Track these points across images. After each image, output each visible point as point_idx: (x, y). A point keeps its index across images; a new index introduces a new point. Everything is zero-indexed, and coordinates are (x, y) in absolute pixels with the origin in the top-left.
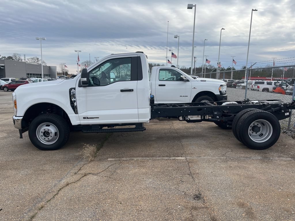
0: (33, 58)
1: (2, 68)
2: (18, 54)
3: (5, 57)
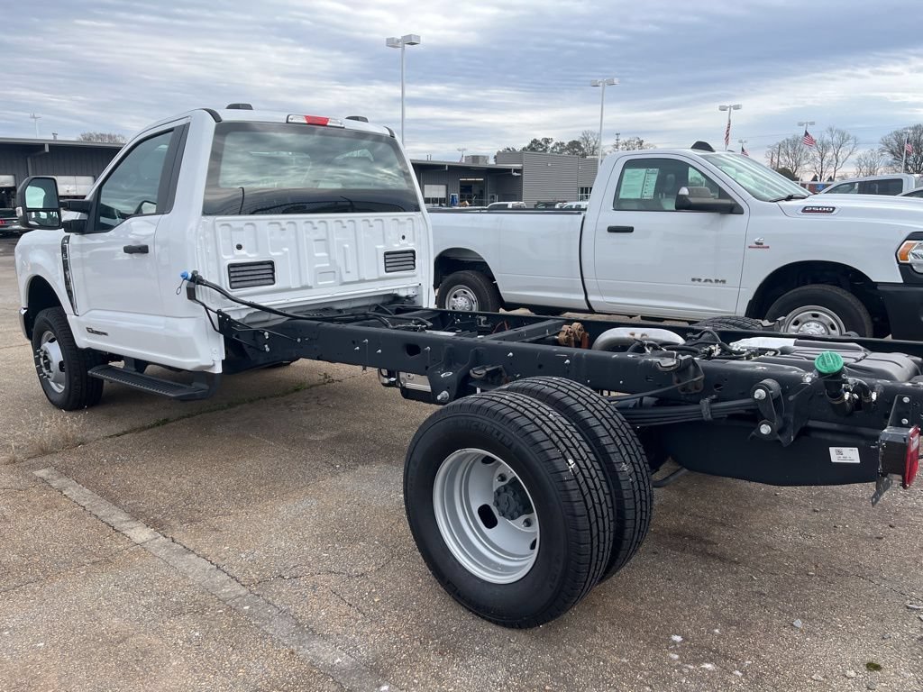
0: (629, 141)
1: (515, 174)
2: (593, 134)
3: (562, 144)
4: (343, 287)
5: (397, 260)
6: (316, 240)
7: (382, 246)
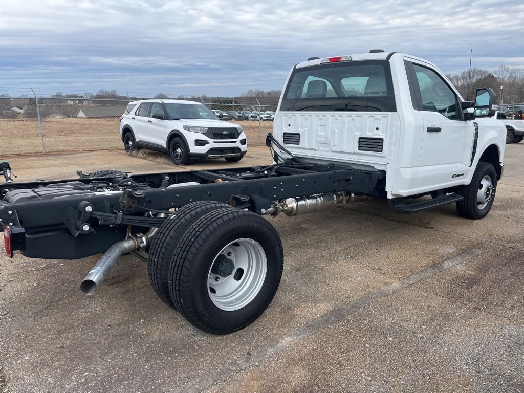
4: (332, 153)
5: (369, 143)
6: (321, 125)
7: (359, 133)
